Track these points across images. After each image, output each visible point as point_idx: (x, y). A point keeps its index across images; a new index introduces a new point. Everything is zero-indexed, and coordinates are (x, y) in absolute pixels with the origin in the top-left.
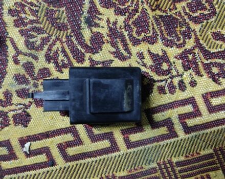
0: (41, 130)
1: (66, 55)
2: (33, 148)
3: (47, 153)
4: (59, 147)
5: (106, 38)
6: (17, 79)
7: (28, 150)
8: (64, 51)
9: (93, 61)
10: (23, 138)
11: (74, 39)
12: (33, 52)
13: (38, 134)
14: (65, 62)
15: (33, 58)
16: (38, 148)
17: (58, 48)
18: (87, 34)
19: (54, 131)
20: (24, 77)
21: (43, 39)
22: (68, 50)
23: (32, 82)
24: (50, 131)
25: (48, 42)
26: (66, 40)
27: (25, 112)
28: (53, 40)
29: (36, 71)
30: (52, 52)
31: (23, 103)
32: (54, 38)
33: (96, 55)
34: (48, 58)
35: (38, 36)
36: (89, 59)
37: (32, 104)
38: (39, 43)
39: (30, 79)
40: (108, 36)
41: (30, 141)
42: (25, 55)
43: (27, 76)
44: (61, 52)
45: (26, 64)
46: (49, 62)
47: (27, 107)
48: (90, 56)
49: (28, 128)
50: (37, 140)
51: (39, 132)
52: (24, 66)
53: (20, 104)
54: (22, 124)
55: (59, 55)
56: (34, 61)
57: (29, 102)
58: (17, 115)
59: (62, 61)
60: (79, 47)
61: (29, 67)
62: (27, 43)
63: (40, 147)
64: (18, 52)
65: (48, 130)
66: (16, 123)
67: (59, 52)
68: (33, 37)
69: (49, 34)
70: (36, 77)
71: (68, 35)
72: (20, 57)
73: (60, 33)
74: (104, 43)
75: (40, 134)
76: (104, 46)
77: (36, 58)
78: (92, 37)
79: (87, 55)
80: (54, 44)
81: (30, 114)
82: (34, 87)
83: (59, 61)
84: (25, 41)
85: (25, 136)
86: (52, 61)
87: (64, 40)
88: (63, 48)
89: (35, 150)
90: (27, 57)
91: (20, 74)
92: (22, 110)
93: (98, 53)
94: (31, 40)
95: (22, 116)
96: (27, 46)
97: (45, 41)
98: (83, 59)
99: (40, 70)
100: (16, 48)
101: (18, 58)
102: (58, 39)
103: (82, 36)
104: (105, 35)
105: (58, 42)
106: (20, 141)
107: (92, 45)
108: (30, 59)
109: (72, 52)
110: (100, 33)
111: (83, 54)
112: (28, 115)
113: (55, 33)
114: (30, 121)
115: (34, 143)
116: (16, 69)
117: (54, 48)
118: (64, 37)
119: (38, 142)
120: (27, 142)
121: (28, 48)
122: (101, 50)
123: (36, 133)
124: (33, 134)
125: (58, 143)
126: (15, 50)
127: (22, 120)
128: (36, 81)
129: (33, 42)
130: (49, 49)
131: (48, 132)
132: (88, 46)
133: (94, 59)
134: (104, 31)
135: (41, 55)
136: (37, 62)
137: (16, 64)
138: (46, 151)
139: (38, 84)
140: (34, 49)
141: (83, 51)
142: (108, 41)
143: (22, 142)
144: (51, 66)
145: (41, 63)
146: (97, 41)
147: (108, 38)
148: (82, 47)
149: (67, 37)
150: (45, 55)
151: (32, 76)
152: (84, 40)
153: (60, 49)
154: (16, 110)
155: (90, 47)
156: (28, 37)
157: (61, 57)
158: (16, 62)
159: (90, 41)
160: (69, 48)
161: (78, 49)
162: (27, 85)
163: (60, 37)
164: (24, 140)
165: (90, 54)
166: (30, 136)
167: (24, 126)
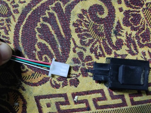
0: (84, 90)
1: (101, 50)
2: (79, 100)
3: (86, 103)
4: (93, 100)
5: (125, 42)
6: (74, 61)
7: (76, 100)
8: (101, 48)
9: (116, 54)
10: (74, 93)
11: (107, 41)
12: (84, 47)
13: (82, 92)
14: (101, 53)
15: (84, 50)
16: (82, 99)
17: (97, 45)
18: (114, 39)
19: (91, 91)
20: (77, 59)
21: (90, 40)
22: (103, 47)
23: (82, 63)
24: (89, 91)
25: (93, 42)
26: (102, 41)
27: (76, 79)
28: (95, 41)
29: (85, 57)
30: (94, 47)
31: (76, 74)
32: (96, 40)
33: (119, 51)
34: (92, 51)
35: (87, 38)
36: (114, 53)
37: (80, 74)
38: (87, 42)
39: (81, 61)
40: (126, 41)
41: (77, 95)
42: (79, 48)
43: (79, 59)
44: (99, 48)
45: (79, 52)
46: (92, 53)
47: (78, 76)
48: (115, 52)
49: (77, 88)
50: (82, 95)
51: (83, 91)
52: (78, 54)
53: (74, 74)
54: (74, 85)
55: (97, 49)
56: (84, 52)
57: (79, 73)
58: (72, 80)
59: (99, 53)
60: (109, 46)
61: (81, 55)
62: (81, 42)
63: (83, 99)
64: (76, 46)
65: (88, 90)
66: (71, 85)
67: (98, 48)
68: (84, 38)
69: (93, 38)
70: (84, 60)
71: (104, 39)
72: (77, 49)
73: (99, 38)
74: (123, 45)
75: (83, 92)
76: (123, 46)
77: (85, 50)
78: (117, 41)
79: (113, 51)
80: (96, 44)
81: (79, 80)
82: (83, 65)
83: (98, 53)
84: (80, 41)
85: (75, 92)
86: (94, 52)
87: (101, 41)
88: (100, 46)
89: (80, 100)
90: (80, 49)
91: (75, 58)
92: (75, 77)
93: (119, 50)
94: (84, 40)
95: (74, 81)
96: (81, 43)
97: (91, 41)
98: (111, 53)
99: (87, 57)
100: (75, 44)
101: (76, 49)
102: (98, 41)
103: (112, 40)
104: (124, 41)
105: (98, 42)
106: (72, 95)
107: (117, 45)
108: (82, 50)
109: (105, 48)
110: (121, 39)
111: (111, 50)
112: (78, 81)
113: (97, 37)
114: (79, 84)
115: (79, 97)
116: (74, 55)
117: (96, 46)
118: (101, 40)
119: (82, 96)
120: (76, 96)
121: (81, 45)
122: (121, 48)
123: (81, 91)
124: (80, 91)
125: (93, 98)
126: (75, 45)
127: (74, 83)
128: (84, 62)
129: (84, 41)
130: (93, 46)
131: (88, 91)
132: (114, 46)
133: (117, 53)
134: (124, 39)
135: (88, 48)
136: (85, 52)
137: (74, 52)
138: (86, 101)
139: (84, 64)
140: (84, 45)
141: (111, 48)
142: (125, 44)
143: (74, 95)
144: (93, 55)
145: (87, 53)
146: (119, 44)
147: (126, 42)
148: (111, 46)
149: (103, 40)
150: (90, 49)
151: (82, 59)
152: (112, 42)
153: (99, 46)
154: (72, 77)
155: (115, 46)
156: (82, 38)
157: (99, 51)
158: (74, 51)
159: (116, 43)
160: (104, 46)
161: (109, 47)
162: (79, 64)
163: (99, 40)
164: (75, 94)
165: (115, 50)
166: (78, 92)
167: (75, 86)
